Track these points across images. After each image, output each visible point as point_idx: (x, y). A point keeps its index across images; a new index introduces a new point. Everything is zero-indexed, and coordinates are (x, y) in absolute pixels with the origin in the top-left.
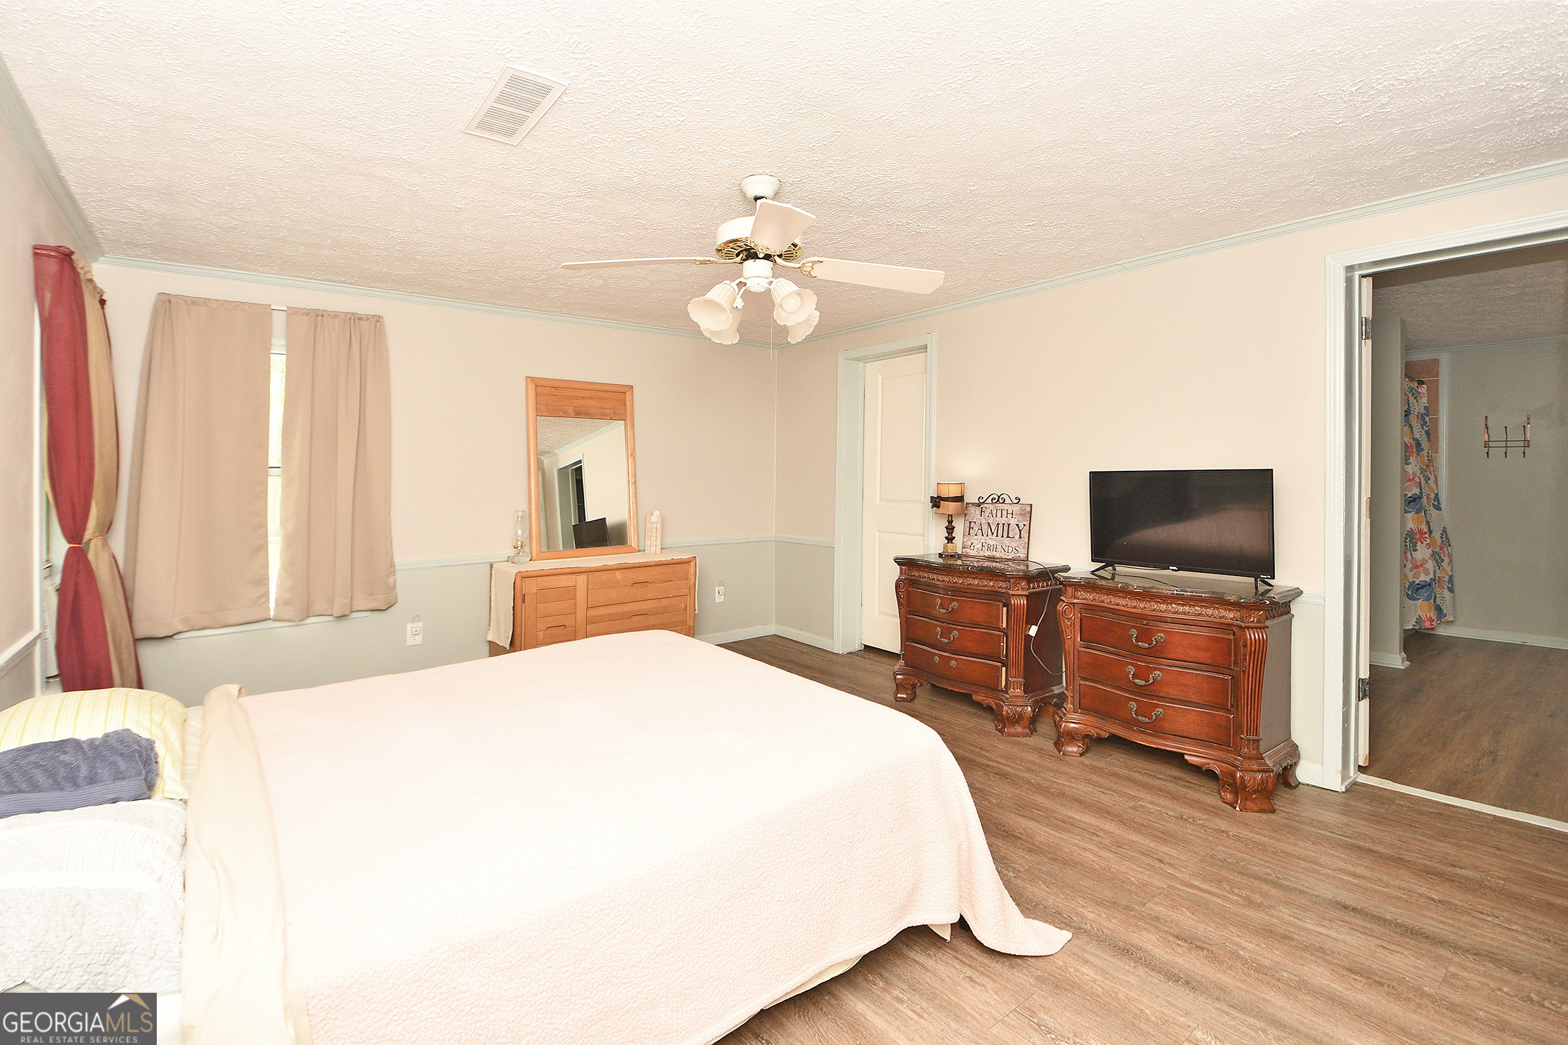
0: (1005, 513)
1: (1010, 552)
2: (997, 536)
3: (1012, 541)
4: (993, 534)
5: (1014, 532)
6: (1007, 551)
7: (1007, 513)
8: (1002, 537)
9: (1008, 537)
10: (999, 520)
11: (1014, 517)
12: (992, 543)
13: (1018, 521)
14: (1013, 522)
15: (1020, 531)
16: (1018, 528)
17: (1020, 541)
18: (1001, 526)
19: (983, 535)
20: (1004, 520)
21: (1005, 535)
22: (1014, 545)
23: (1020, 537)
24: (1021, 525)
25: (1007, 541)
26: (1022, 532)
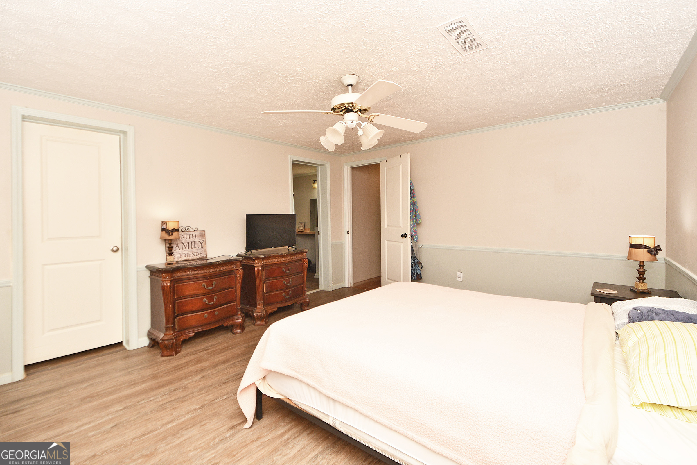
0: (191, 236)
1: (197, 255)
2: (189, 248)
3: (198, 250)
4: (186, 248)
5: (198, 245)
6: (195, 255)
7: (193, 236)
8: (192, 248)
9: (195, 248)
10: (188, 240)
11: (197, 237)
12: (186, 252)
13: (200, 239)
14: (197, 240)
15: (202, 244)
16: (200, 242)
17: (202, 249)
18: (190, 243)
19: (180, 249)
20: (191, 240)
21: (193, 247)
22: (199, 251)
23: (202, 247)
24: (201, 241)
25: (195, 250)
26: (203, 245)
